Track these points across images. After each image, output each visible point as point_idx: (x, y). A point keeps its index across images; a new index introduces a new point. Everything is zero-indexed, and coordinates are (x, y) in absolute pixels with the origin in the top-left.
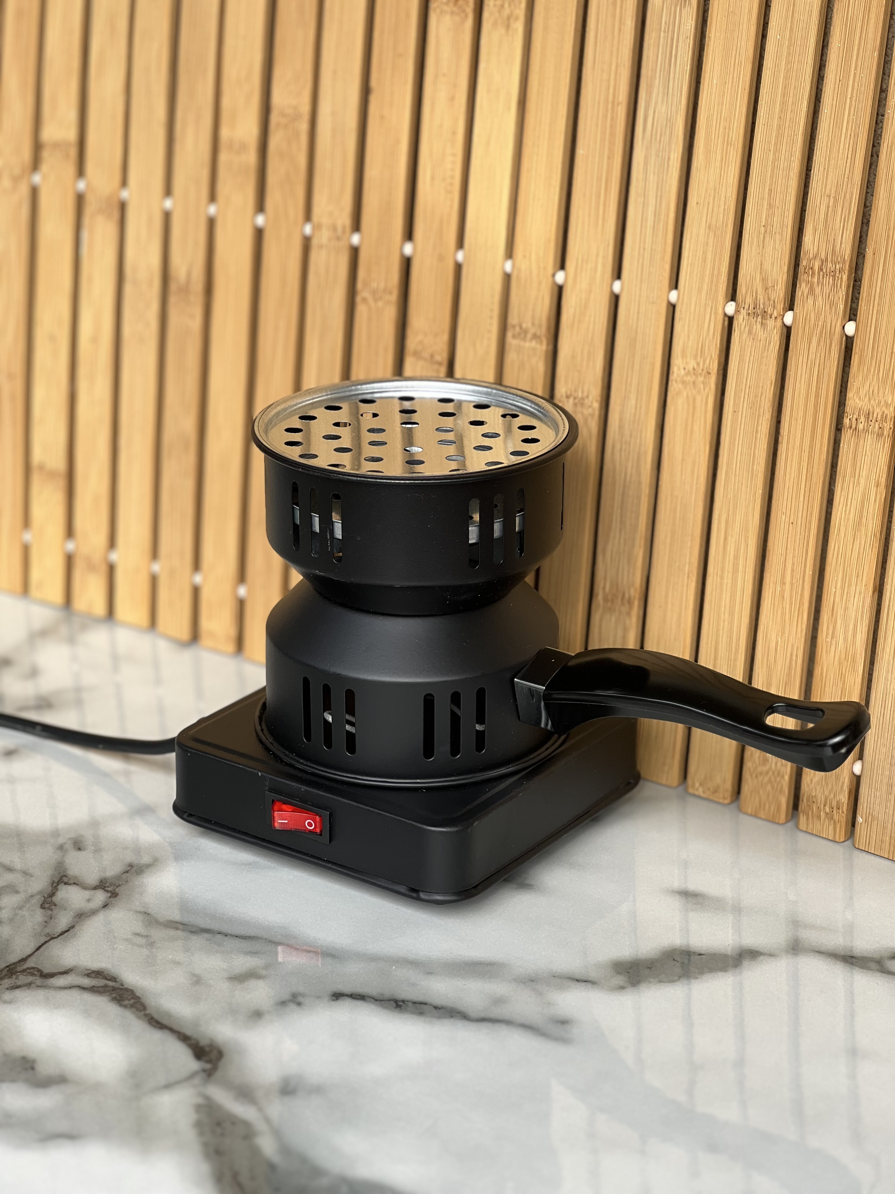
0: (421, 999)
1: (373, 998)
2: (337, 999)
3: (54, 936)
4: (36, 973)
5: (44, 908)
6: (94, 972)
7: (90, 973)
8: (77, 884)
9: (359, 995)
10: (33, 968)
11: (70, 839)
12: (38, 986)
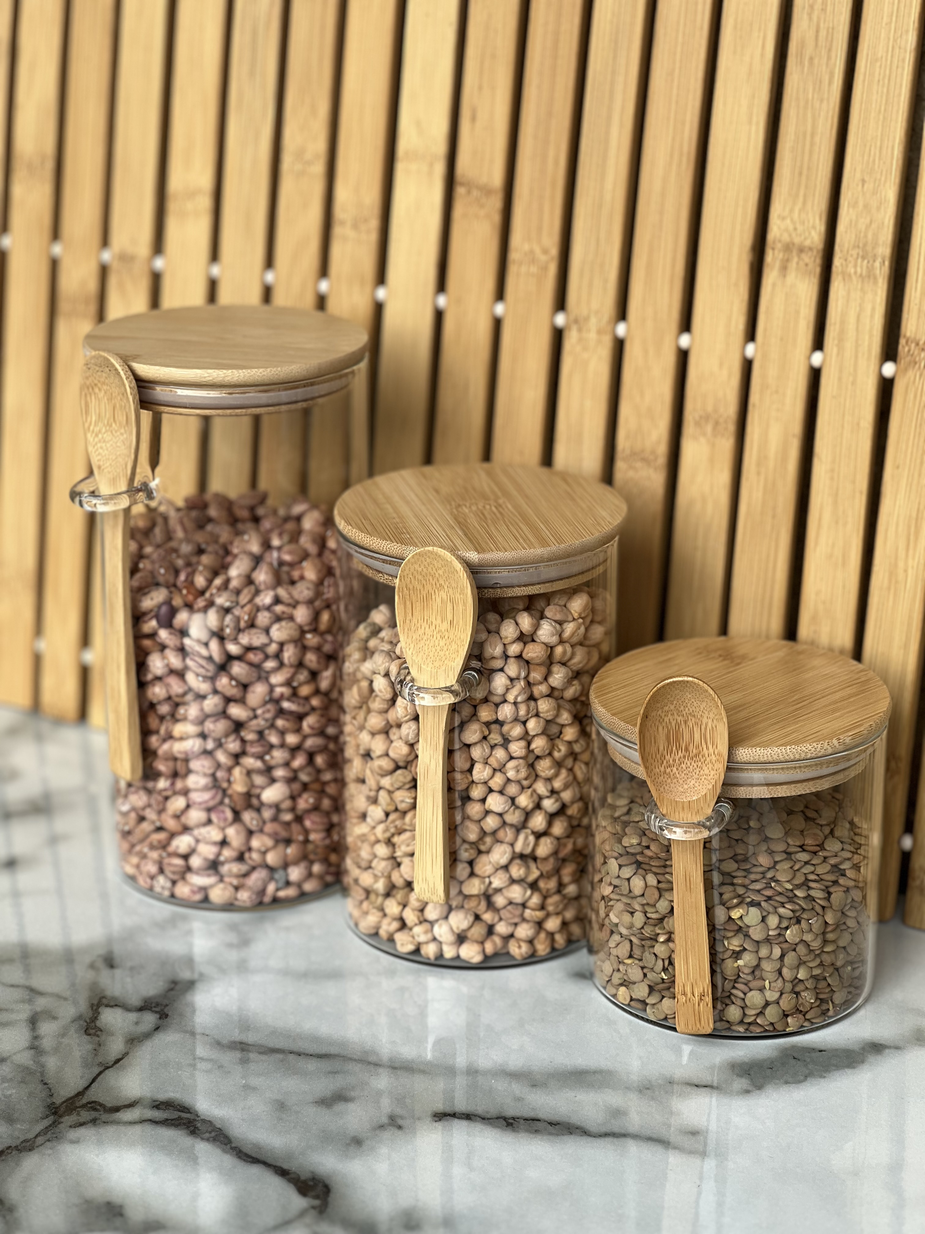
0: (532, 1114)
1: (479, 1117)
2: (440, 1120)
3: (108, 1065)
4: (98, 1107)
5: (89, 1035)
6: (162, 1103)
7: (159, 1105)
8: (119, 1006)
9: (463, 1114)
11: (99, 956)
12: (104, 1122)
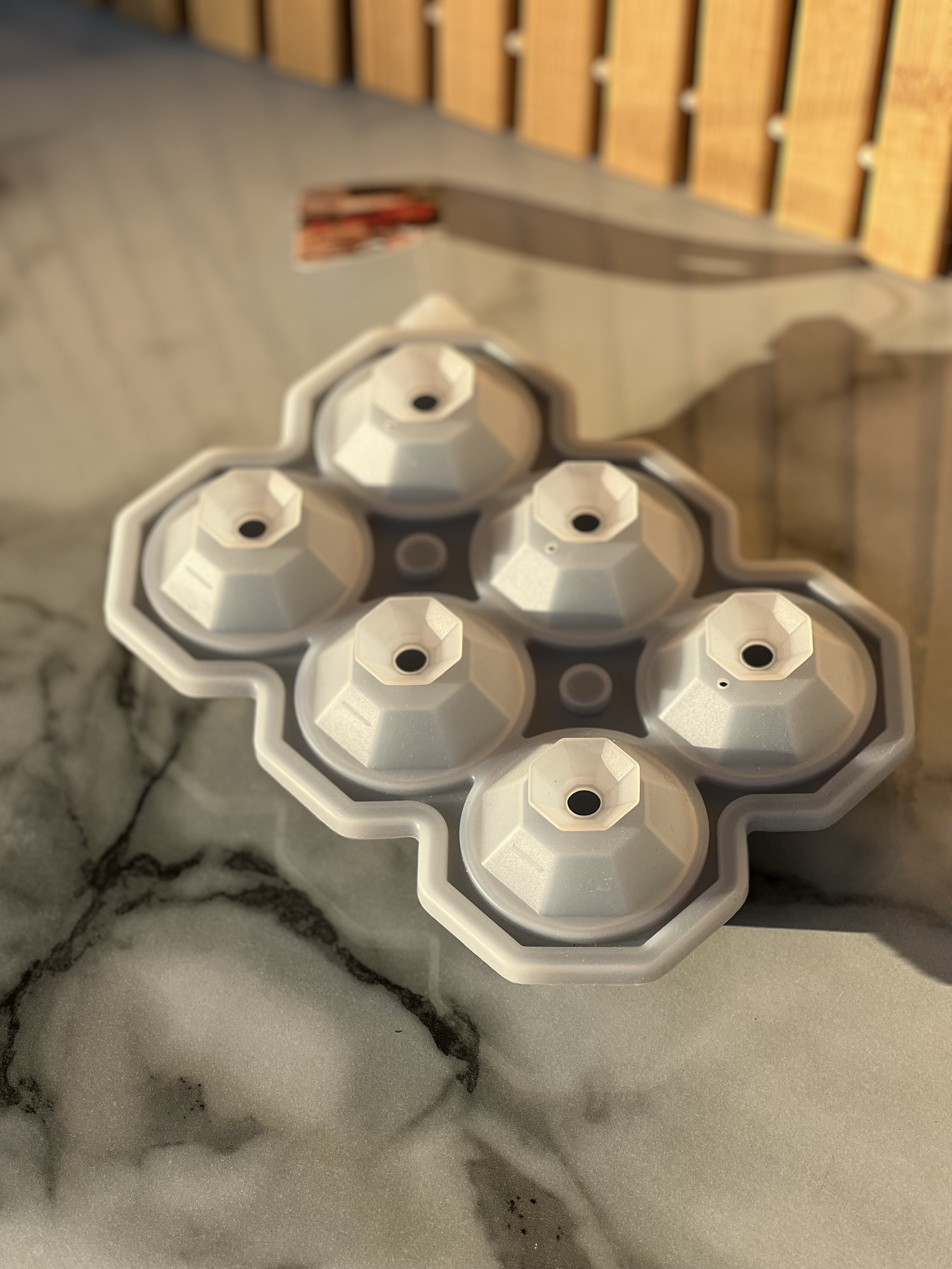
3: (154, 774)
6: (236, 855)
7: (233, 859)
10: (144, 856)
12: (162, 901)
